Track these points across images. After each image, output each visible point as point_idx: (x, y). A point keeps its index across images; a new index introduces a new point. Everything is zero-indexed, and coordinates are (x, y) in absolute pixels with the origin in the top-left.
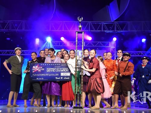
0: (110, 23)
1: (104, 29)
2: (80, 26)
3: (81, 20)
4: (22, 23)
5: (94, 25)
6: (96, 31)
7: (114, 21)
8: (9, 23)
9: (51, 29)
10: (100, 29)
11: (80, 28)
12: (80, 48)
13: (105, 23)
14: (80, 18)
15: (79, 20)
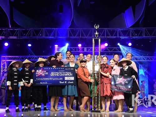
0: (125, 29)
1: (120, 35)
2: (97, 33)
3: (97, 27)
4: (42, 30)
5: (110, 31)
6: (112, 37)
7: (130, 27)
8: (30, 30)
9: (69, 36)
10: (116, 35)
11: (97, 35)
12: (97, 54)
13: (120, 29)
14: (97, 25)
15: (96, 27)
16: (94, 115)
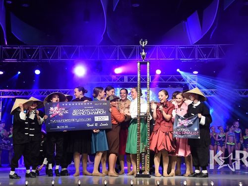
0: (187, 46)
1: (180, 57)
2: (143, 53)
3: (144, 44)
4: (57, 49)
6: (167, 59)
7: (195, 44)
8: (38, 49)
9: (100, 58)
11: (143, 57)
12: (144, 85)
13: (180, 47)
14: (144, 40)
15: (142, 44)
16: (141, 182)
